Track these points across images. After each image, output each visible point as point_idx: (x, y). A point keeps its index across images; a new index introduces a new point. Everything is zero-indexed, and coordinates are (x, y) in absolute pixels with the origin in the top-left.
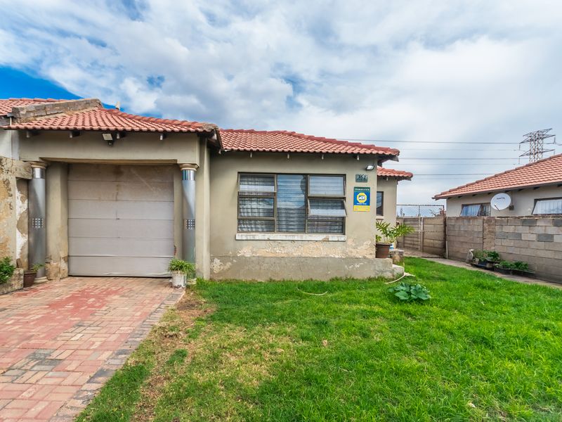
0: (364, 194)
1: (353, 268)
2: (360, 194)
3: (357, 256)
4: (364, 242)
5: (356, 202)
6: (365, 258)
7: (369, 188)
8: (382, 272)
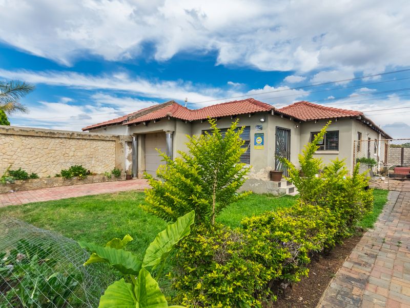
0: (260, 138)
1: (254, 186)
2: (258, 138)
3: (257, 178)
4: (260, 169)
5: (256, 144)
6: (261, 180)
7: (263, 134)
8: (272, 190)
